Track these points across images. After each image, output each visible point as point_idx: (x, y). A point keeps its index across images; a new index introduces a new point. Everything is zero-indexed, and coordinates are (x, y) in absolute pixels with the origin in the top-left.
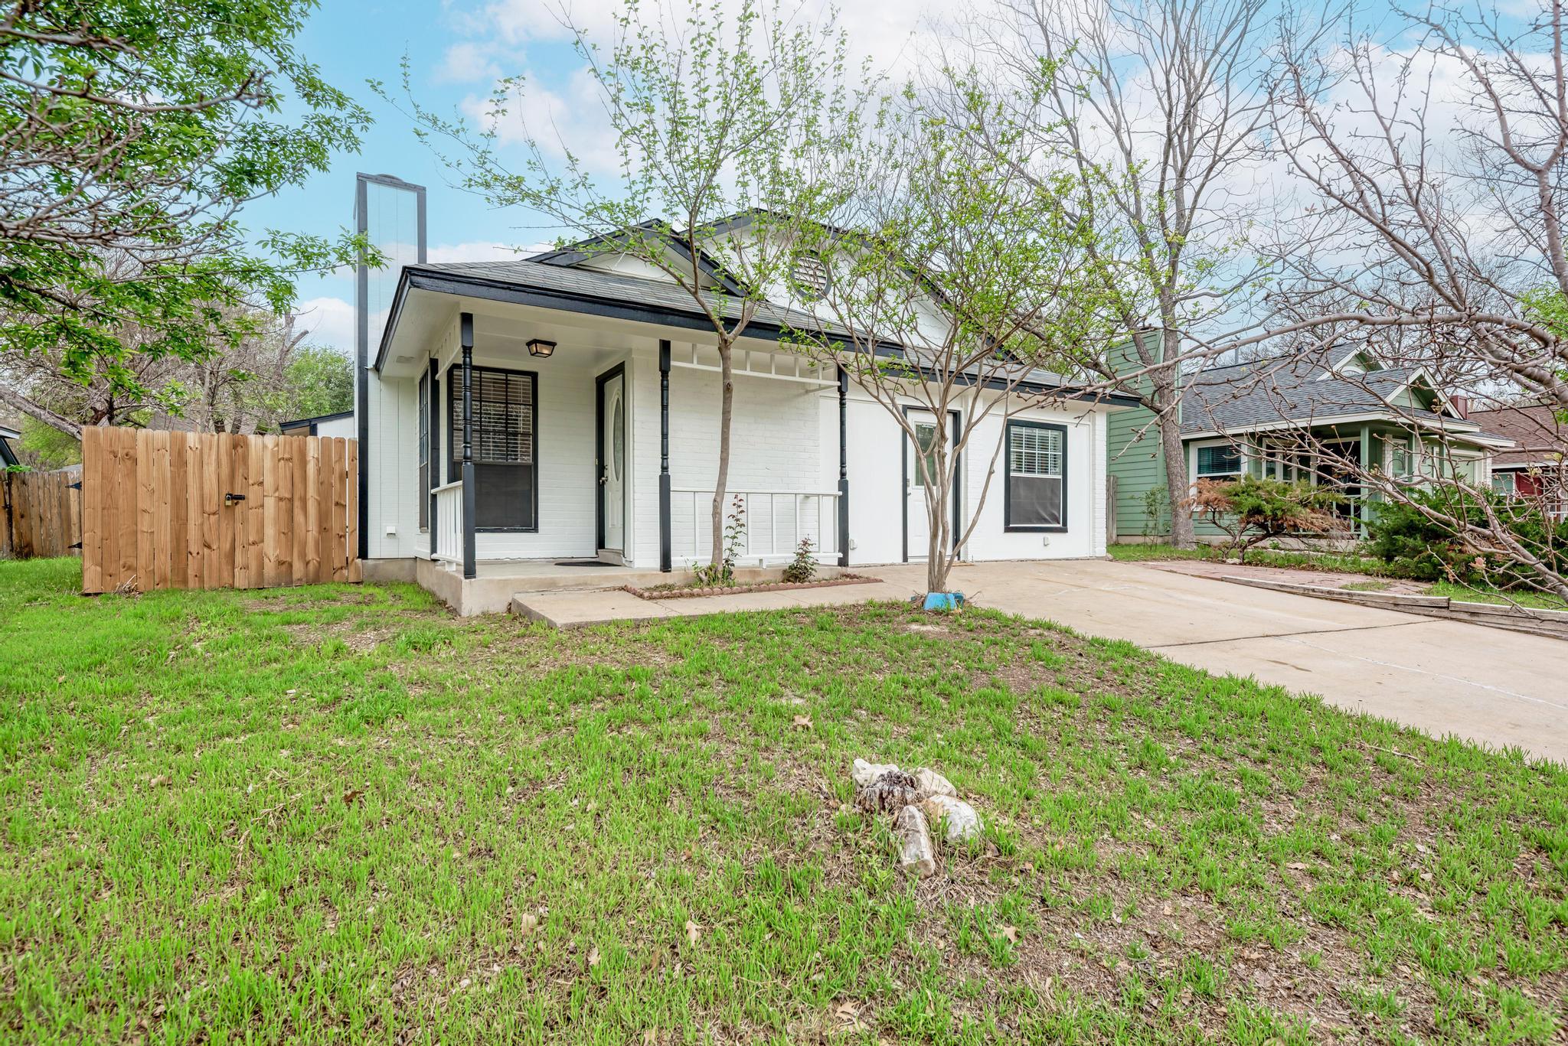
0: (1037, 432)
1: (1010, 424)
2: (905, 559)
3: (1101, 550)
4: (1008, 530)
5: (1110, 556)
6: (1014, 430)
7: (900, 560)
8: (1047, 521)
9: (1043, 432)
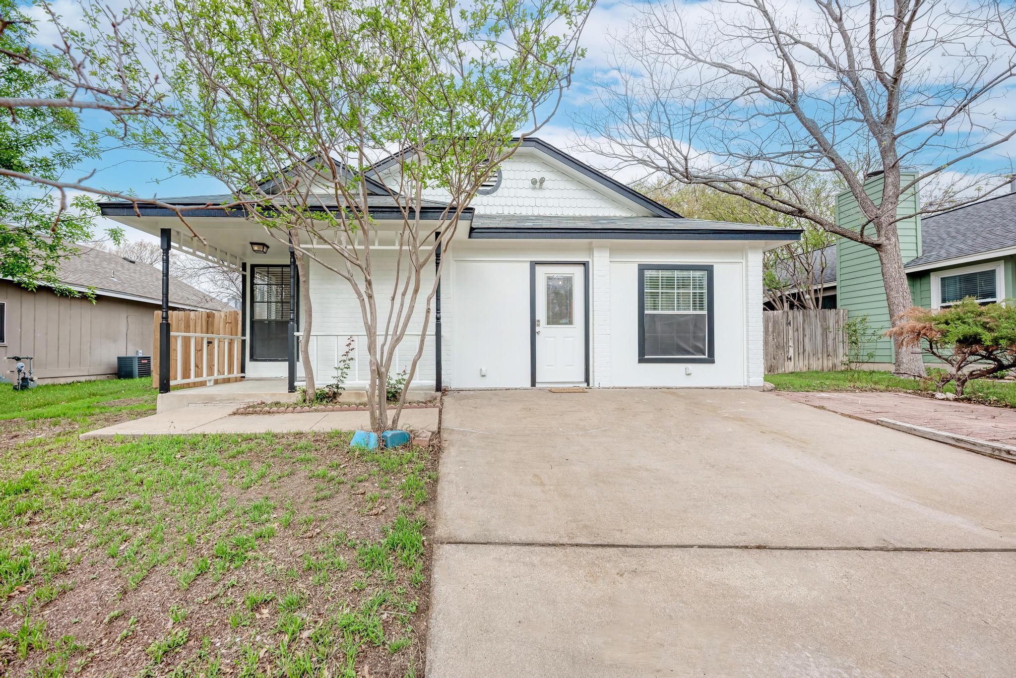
0: (676, 274)
1: (642, 269)
2: (533, 383)
3: (758, 379)
4: (642, 360)
5: (770, 385)
6: (648, 273)
7: (528, 384)
8: (689, 353)
9: (685, 274)
